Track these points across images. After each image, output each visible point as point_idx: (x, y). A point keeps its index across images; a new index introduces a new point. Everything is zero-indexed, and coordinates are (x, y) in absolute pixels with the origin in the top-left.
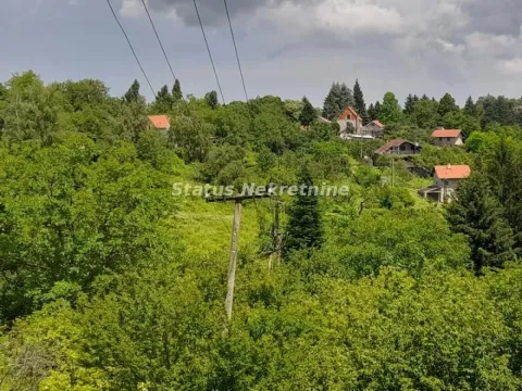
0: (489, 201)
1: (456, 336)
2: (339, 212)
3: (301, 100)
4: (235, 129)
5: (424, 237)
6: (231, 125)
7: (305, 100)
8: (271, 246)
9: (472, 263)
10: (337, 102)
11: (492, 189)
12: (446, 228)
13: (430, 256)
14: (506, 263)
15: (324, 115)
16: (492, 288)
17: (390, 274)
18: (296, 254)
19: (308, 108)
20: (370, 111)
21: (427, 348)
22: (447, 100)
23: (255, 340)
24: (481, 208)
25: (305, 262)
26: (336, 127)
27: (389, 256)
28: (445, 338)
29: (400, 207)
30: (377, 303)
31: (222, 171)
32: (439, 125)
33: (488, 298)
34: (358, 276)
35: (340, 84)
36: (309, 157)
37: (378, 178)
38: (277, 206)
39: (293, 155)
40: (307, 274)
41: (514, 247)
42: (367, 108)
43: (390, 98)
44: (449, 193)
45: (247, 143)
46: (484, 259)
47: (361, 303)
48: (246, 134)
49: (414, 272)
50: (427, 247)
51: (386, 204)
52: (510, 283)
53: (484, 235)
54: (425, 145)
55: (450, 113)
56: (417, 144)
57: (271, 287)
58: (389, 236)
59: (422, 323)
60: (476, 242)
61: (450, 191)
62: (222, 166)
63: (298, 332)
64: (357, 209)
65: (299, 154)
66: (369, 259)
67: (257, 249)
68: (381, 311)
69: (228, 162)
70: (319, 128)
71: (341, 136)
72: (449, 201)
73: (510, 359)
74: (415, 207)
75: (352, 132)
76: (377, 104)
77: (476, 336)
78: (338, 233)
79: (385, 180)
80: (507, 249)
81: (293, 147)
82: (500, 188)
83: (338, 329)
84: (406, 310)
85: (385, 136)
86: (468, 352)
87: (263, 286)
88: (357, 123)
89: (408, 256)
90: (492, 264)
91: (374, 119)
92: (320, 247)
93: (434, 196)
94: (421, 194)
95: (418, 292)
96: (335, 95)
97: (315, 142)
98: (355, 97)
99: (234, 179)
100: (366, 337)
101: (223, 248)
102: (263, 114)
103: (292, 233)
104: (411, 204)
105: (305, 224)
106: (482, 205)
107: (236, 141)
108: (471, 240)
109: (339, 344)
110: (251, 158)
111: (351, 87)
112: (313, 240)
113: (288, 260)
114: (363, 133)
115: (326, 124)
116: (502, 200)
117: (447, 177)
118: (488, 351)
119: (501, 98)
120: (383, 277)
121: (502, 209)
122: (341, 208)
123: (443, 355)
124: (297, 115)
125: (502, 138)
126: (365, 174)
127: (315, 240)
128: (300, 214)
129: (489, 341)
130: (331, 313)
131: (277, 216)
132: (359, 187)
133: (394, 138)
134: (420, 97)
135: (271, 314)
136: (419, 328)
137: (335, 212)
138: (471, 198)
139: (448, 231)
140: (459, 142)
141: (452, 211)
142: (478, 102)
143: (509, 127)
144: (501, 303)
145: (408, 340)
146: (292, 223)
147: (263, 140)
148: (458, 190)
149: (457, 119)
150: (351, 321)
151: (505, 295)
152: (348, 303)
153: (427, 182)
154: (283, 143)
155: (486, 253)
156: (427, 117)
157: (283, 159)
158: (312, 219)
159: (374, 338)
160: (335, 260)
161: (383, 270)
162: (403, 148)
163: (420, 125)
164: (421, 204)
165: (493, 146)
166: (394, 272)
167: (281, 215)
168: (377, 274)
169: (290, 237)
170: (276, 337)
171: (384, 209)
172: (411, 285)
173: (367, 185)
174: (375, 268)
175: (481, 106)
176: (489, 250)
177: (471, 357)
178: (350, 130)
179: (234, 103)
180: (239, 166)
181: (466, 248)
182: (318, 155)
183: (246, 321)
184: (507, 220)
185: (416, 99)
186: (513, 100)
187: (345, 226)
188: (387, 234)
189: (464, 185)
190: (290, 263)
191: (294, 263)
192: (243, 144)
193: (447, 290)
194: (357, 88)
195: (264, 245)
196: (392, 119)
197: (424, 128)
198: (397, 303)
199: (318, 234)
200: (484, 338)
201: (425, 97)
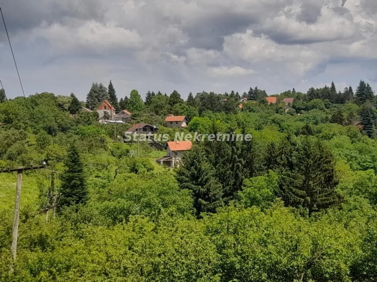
0: (205, 166)
1: (183, 263)
2: (99, 177)
3: (69, 96)
4: (19, 118)
5: (161, 193)
6: (16, 115)
7: (72, 95)
8: (48, 204)
9: (195, 210)
10: (97, 97)
11: (207, 157)
12: (176, 185)
13: (165, 206)
14: (217, 209)
15: (87, 107)
16: (208, 227)
17: (136, 221)
18: (67, 210)
19: (75, 102)
20: (121, 104)
21: (164, 273)
22: (175, 95)
23: (35, 276)
24: (199, 170)
25: (74, 215)
26: (96, 115)
27: (137, 208)
28: (176, 265)
29: (144, 172)
30: (127, 243)
31: (9, 149)
32: (170, 113)
33: (205, 235)
34: (114, 224)
35: (99, 84)
36: (77, 137)
37: (128, 151)
38: (53, 174)
39: (64, 137)
40: (75, 224)
41: (223, 197)
42: (119, 101)
43: (135, 94)
44: (177, 161)
45: (29, 128)
46: (203, 207)
47: (116, 243)
48: (28, 121)
49: (154, 218)
50: (163, 200)
51: (134, 170)
52: (220, 223)
53: (202, 190)
54: (161, 127)
55: (178, 104)
56: (155, 127)
57: (47, 236)
58: (136, 193)
59: (159, 255)
60: (197, 195)
61: (179, 159)
62: (9, 145)
63: (68, 268)
64: (112, 174)
65: (69, 135)
66: (122, 211)
67: (38, 207)
68: (130, 249)
69: (14, 142)
70: (83, 116)
71: (100, 121)
72: (178, 166)
73: (221, 277)
74: (155, 172)
75: (108, 119)
76: (126, 98)
77: (197, 262)
78: (99, 192)
79: (132, 152)
80: (218, 199)
81: (64, 130)
82: (212, 156)
83: (99, 263)
84: (148, 246)
85: (132, 121)
86: (192, 274)
87: (41, 235)
88: (111, 112)
89: (150, 207)
90: (209, 210)
91: (124, 109)
92: (85, 203)
93: (168, 163)
94: (158, 162)
95: (157, 233)
96: (95, 92)
97: (80, 126)
98: (110, 93)
99: (19, 155)
100: (119, 268)
101: (11, 207)
102: (41, 105)
103: (64, 193)
104: (152, 169)
105: (74, 187)
106: (200, 169)
107: (20, 126)
108: (194, 193)
109: (99, 275)
110: (32, 138)
111: (106, 86)
112: (80, 198)
113: (61, 214)
114: (116, 120)
115: (88, 113)
116: (215, 164)
117: (176, 149)
118: (206, 272)
119: (212, 94)
120: (132, 223)
121: (214, 171)
122: (101, 174)
123: (174, 277)
124: (66, 106)
125: (213, 121)
126: (118, 148)
127: (81, 198)
128: (70, 179)
129: (207, 265)
130: (94, 252)
131: (53, 182)
132: (114, 158)
133: (139, 122)
134: (156, 93)
135: (46, 256)
136: (157, 259)
137: (96, 177)
138: (192, 164)
139: (178, 188)
140: (184, 125)
141: (180, 173)
142: (197, 97)
143: (218, 114)
144: (214, 238)
145: (150, 268)
146: (64, 186)
147: (41, 125)
148: (183, 158)
149: (182, 109)
150: (109, 257)
151: (217, 232)
152: (106, 244)
153: (163, 153)
154: (56, 127)
155: (204, 202)
156: (161, 107)
157: (57, 139)
158: (79, 183)
159: (125, 268)
160: (96, 212)
161: (131, 218)
162: (145, 129)
163: (157, 113)
164: (159, 169)
165: (207, 127)
166: (139, 220)
167: (55, 181)
168: (127, 221)
169: (63, 197)
170: (51, 272)
171: (133, 174)
172: (152, 228)
173: (120, 156)
174: (126, 216)
175: (198, 99)
176: (206, 200)
177: (194, 277)
178: (106, 117)
179: (18, 98)
180: (23, 145)
181: (190, 199)
182: (83, 136)
183: (27, 262)
184: (218, 179)
185: (153, 94)
186: (221, 95)
187: (103, 187)
188: (134, 192)
189: (187, 154)
190: (63, 217)
191: (66, 217)
192: (25, 129)
193: (177, 230)
194: (111, 86)
195: (43, 203)
196: (136, 108)
197: (160, 115)
198: (142, 241)
199: (84, 194)
200: (203, 263)
201: (159, 93)
